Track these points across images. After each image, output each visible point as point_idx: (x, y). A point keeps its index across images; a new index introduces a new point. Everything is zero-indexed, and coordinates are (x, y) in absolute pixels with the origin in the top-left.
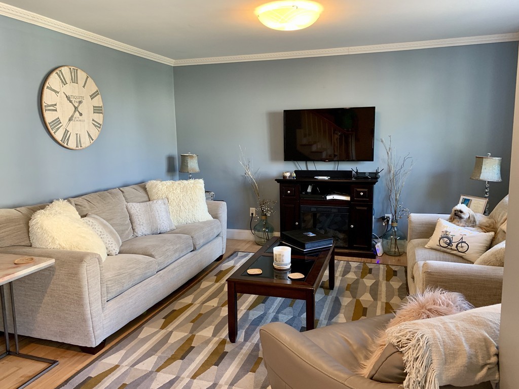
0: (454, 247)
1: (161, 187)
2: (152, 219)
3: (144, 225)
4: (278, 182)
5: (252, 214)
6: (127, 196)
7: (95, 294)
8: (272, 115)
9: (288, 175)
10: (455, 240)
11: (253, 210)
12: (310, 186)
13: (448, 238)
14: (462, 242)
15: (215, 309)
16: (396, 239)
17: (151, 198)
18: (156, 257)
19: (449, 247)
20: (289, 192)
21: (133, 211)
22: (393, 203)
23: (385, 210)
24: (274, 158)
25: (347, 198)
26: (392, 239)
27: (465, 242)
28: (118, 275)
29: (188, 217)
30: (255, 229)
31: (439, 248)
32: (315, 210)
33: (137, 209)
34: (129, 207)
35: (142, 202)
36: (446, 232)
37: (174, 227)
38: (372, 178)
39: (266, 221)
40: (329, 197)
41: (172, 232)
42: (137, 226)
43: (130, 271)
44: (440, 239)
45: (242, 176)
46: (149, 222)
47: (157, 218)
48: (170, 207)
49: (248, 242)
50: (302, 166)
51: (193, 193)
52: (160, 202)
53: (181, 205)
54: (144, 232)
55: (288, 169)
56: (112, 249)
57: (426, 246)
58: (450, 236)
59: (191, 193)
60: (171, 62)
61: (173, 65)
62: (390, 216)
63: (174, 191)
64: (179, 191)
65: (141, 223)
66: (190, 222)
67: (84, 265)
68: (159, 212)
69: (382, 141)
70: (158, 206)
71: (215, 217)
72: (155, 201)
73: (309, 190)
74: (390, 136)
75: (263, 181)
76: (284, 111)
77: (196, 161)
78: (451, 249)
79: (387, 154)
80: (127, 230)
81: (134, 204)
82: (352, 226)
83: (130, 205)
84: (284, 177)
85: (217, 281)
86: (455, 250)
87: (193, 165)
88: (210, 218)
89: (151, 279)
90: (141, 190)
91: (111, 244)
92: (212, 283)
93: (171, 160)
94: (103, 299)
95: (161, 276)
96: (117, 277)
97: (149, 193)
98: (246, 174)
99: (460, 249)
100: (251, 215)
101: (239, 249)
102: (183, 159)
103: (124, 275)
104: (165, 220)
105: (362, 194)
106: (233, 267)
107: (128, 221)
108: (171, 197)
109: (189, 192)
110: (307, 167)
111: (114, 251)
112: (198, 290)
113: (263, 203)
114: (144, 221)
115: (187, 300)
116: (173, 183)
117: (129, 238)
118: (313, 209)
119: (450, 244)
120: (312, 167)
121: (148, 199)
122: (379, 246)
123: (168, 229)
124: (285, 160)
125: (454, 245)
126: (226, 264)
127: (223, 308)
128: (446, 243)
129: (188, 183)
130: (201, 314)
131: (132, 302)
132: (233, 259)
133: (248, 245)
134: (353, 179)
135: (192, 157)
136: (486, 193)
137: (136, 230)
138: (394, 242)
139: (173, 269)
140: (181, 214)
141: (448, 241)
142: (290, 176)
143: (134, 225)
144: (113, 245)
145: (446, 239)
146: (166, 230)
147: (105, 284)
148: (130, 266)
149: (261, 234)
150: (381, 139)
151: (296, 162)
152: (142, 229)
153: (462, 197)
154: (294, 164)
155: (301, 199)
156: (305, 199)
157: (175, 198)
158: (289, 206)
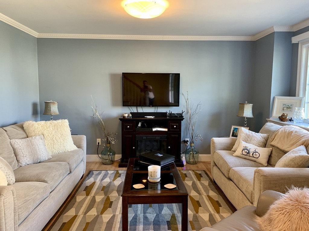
0: (251, 155)
1: (37, 126)
2: (33, 151)
3: (27, 156)
4: (121, 121)
5: (99, 143)
6: (9, 134)
7: (10, 223)
8: (113, 76)
9: (126, 115)
10: (252, 151)
11: (99, 140)
12: (140, 123)
13: (247, 150)
14: (256, 152)
15: (97, 217)
16: (193, 154)
17: (29, 135)
18: (49, 182)
19: (248, 155)
20: (128, 127)
21: (16, 146)
22: (191, 131)
23: (185, 136)
24: (114, 104)
25: (166, 130)
26: (191, 154)
27: (257, 152)
28: (25, 202)
29: (60, 148)
30: (101, 154)
31: (242, 155)
32: (145, 138)
33: (20, 144)
34: (13, 143)
35: (23, 138)
36: (246, 147)
37: (51, 157)
38: (180, 117)
39: (110, 147)
40: (154, 129)
41: (49, 160)
42: (22, 158)
43: (33, 197)
44: (243, 150)
45: (91, 117)
46: (31, 154)
47: (38, 150)
48: (46, 141)
49: (96, 163)
50: (134, 110)
51: (62, 130)
52: (38, 137)
53: (54, 139)
54: (27, 162)
55: (127, 112)
56: (10, 179)
57: (233, 155)
58: (248, 149)
59: (61, 130)
60: (35, 34)
61: (37, 37)
62: (188, 139)
63: (48, 129)
64: (52, 129)
65: (25, 155)
66: (61, 152)
67: (2, 198)
68: (39, 145)
69: (183, 95)
70: (38, 141)
71: (79, 146)
72: (34, 137)
73: (140, 125)
74: (187, 92)
75: (108, 120)
76: (123, 73)
77: (57, 107)
78: (249, 156)
79: (186, 102)
80: (13, 161)
81: (17, 140)
82: (169, 147)
83: (13, 141)
84: (124, 117)
85: (88, 194)
86: (251, 157)
87: (54, 109)
88: (75, 148)
89: (47, 201)
90: (20, 129)
91: (9, 175)
92: (84, 197)
93: (35, 105)
94: (16, 226)
95: (53, 197)
96: (24, 204)
97: (27, 131)
98: (94, 115)
99: (254, 156)
100: (97, 144)
101: (92, 169)
102: (47, 105)
103: (30, 201)
104: (44, 151)
105: (175, 127)
106: (94, 183)
107: (13, 155)
108: (46, 133)
109: (59, 129)
110: (137, 110)
111: (12, 181)
112: (76, 204)
113: (108, 135)
114: (27, 153)
115: (71, 213)
116: (45, 123)
117: (16, 168)
118: (144, 138)
119: (248, 153)
120: (141, 110)
121: (26, 136)
122: (184, 159)
123: (47, 159)
124: (123, 106)
125: (251, 154)
126: (88, 181)
127: (103, 215)
128: (246, 152)
129: (58, 123)
130: (88, 224)
131: (35, 223)
132: (91, 176)
133: (97, 166)
134: (168, 118)
135: (54, 103)
136: (245, 124)
137: (20, 161)
138: (192, 155)
139: (59, 190)
140: (54, 146)
141: (248, 152)
142: (128, 116)
143: (18, 157)
144: (10, 176)
145: (246, 150)
146: (45, 159)
147: (17, 213)
148: (32, 193)
149: (106, 157)
150: (182, 93)
151: (130, 107)
152: (26, 160)
153: (233, 127)
154: (129, 108)
155: (137, 131)
156: (139, 131)
157: (49, 134)
158: (128, 136)
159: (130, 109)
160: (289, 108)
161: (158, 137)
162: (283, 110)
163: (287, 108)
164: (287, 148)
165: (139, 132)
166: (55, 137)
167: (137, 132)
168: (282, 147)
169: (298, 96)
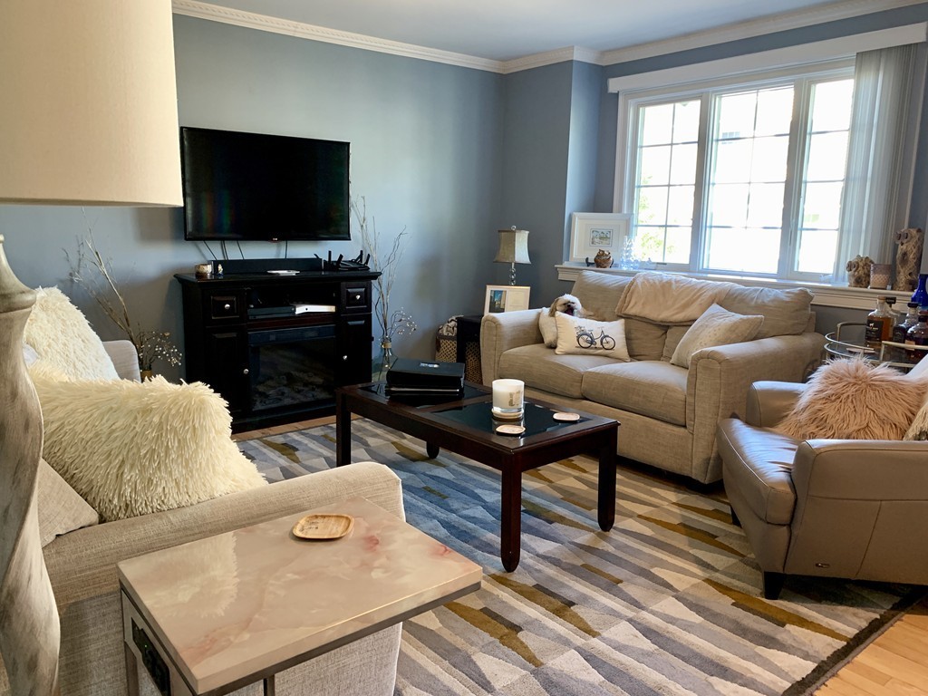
0: (599, 345)
9: (207, 270)
10: (596, 335)
13: (586, 334)
14: (605, 336)
19: (592, 346)
20: (228, 306)
25: (330, 309)
27: (608, 336)
31: (579, 349)
32: (276, 338)
36: (581, 328)
40: (300, 310)
44: (578, 338)
50: (215, 252)
57: (556, 352)
58: (588, 332)
76: (180, 128)
78: (596, 347)
82: (345, 357)
86: (600, 349)
99: (606, 346)
105: (358, 297)
110: (224, 253)
119: (592, 342)
120: (236, 252)
125: (598, 341)
128: (587, 341)
136: (512, 281)
141: (589, 339)
145: (585, 337)
153: (490, 289)
154: (197, 247)
155: (250, 318)
156: (257, 317)
157: (51, 341)
158: (225, 336)
159: (200, 251)
160: (604, 238)
161: (310, 333)
162: (593, 243)
163: (601, 238)
164: (673, 315)
165: (258, 320)
166: (72, 350)
167: (252, 320)
168: (659, 315)
169: (620, 211)
